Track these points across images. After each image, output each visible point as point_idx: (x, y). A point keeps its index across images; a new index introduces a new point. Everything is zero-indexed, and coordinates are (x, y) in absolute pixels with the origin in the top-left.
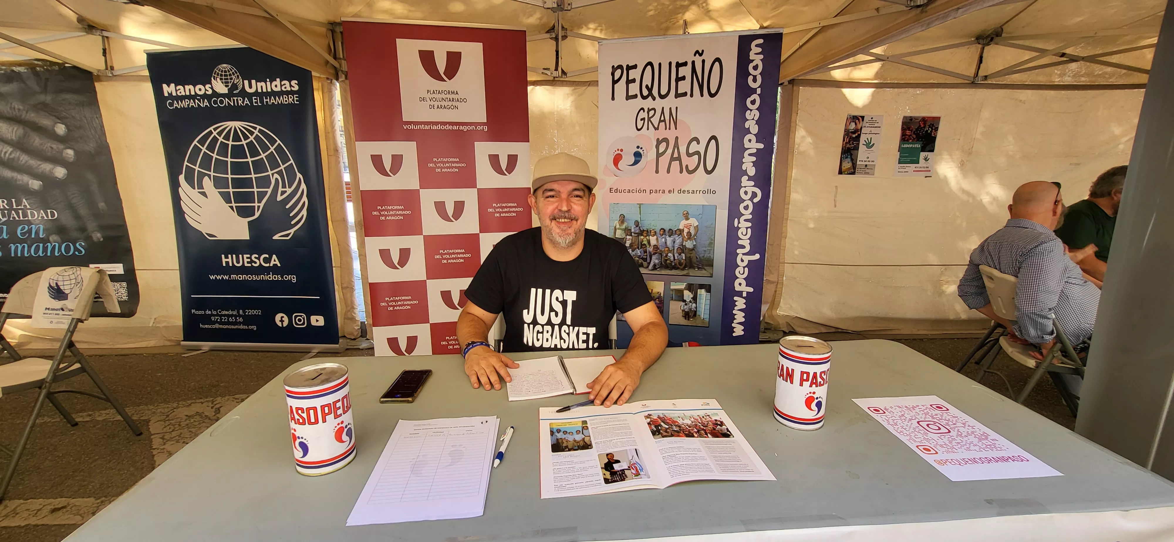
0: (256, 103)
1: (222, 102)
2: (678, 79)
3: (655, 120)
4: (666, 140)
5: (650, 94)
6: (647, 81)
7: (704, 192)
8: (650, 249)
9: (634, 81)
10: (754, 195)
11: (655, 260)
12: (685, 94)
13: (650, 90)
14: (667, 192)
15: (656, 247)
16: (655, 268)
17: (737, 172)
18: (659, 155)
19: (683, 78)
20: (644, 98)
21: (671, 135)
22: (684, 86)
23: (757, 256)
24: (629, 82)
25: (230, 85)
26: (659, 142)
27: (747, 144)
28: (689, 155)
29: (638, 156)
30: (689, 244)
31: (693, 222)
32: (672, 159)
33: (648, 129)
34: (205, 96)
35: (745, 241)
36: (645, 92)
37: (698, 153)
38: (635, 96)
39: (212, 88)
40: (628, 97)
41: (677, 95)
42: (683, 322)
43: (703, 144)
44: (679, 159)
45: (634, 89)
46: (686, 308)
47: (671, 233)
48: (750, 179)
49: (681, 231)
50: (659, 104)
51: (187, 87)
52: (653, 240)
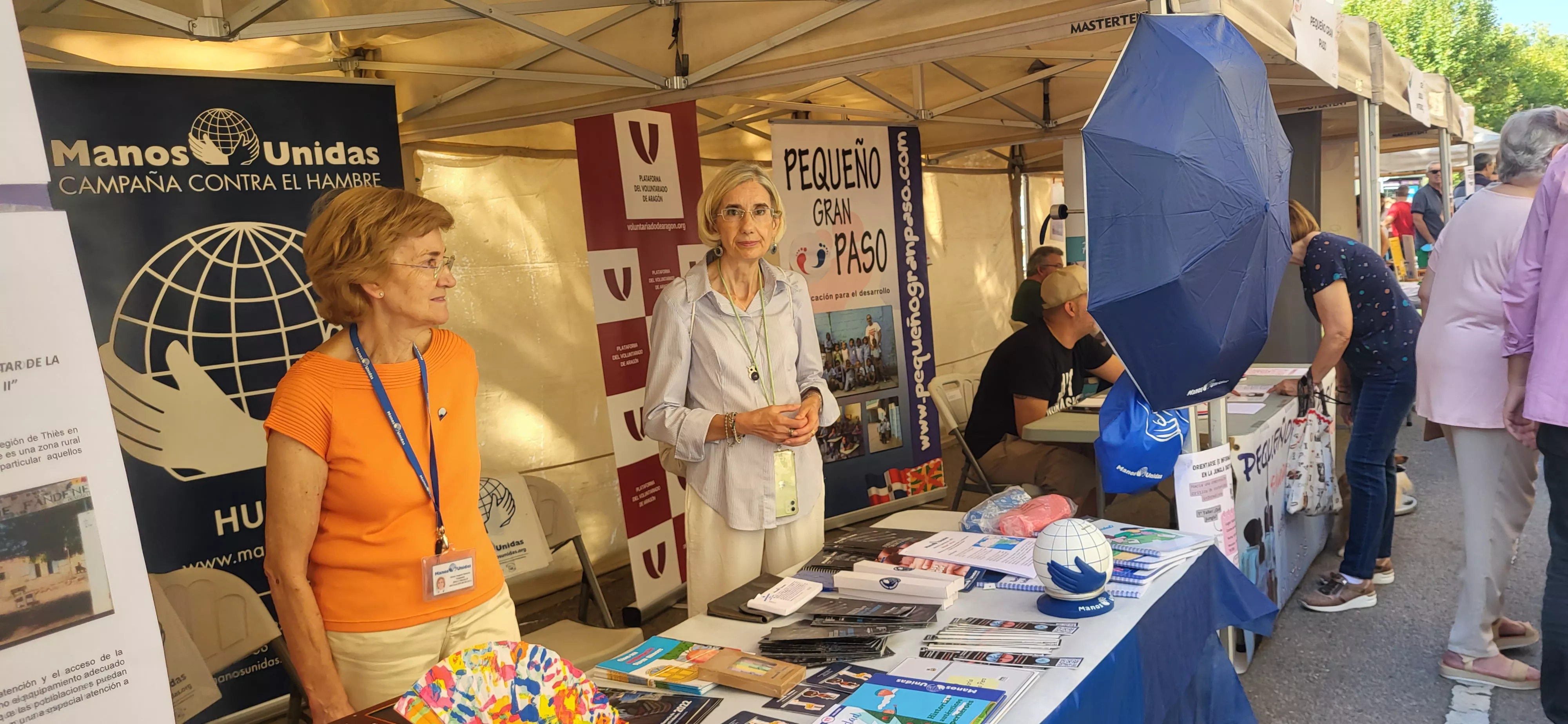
0: (288, 185)
1: (214, 183)
2: (847, 168)
3: (832, 213)
4: (842, 236)
5: (824, 184)
6: (819, 169)
7: (881, 292)
8: (843, 366)
9: (806, 168)
10: (919, 290)
11: (849, 378)
12: (853, 185)
13: (823, 179)
14: (850, 295)
15: (848, 362)
16: (850, 389)
17: (903, 268)
18: (839, 253)
19: (850, 167)
20: (819, 188)
21: (846, 229)
22: (851, 176)
23: (928, 356)
24: (804, 169)
25: (233, 149)
26: (837, 238)
27: (907, 238)
28: (865, 251)
29: (821, 255)
30: (875, 353)
31: (876, 326)
32: (851, 257)
33: (827, 223)
34: (168, 170)
35: (917, 343)
36: (820, 182)
37: (870, 249)
38: (809, 186)
39: (189, 153)
40: (805, 187)
41: (848, 186)
42: (882, 447)
43: (874, 236)
44: (856, 256)
45: (808, 178)
46: (882, 429)
47: (859, 342)
48: (914, 274)
49: (867, 339)
50: (832, 194)
51: (124, 151)
52: (844, 353)
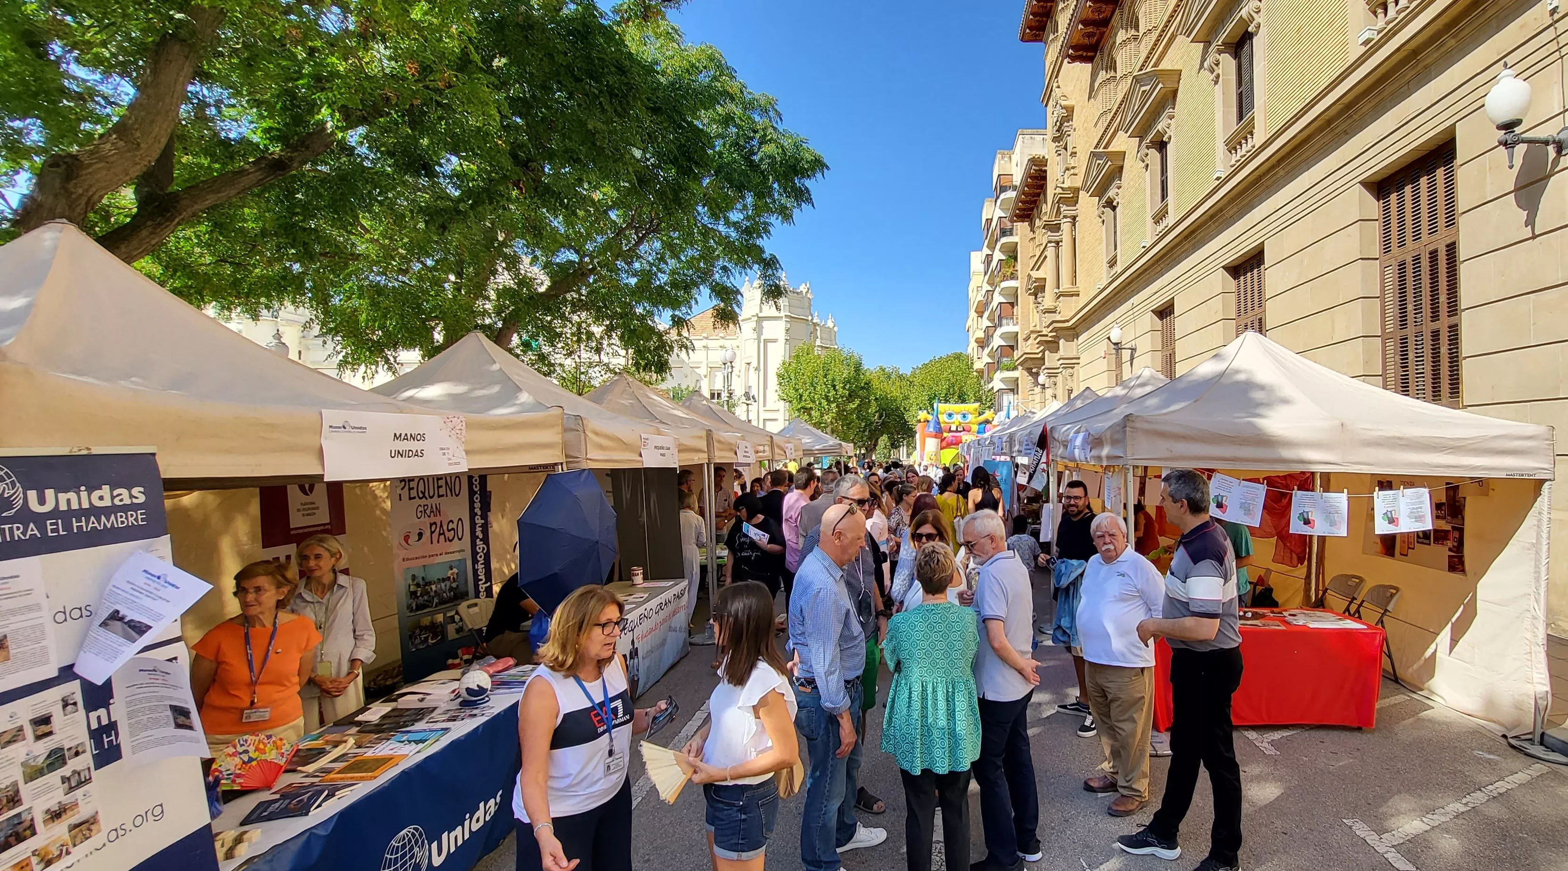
2: (439, 487)
3: (428, 512)
4: (435, 523)
5: (424, 496)
6: (421, 488)
7: (459, 552)
8: (433, 594)
9: (413, 488)
10: (484, 548)
12: (443, 496)
13: (423, 493)
14: (438, 555)
15: (435, 592)
17: (474, 538)
18: (432, 533)
19: (441, 487)
20: (421, 498)
21: (437, 520)
22: (442, 491)
26: (431, 525)
27: (476, 522)
28: (449, 531)
29: (420, 535)
30: (454, 585)
31: (455, 570)
32: (440, 534)
33: (425, 517)
36: (421, 495)
37: (453, 529)
38: (414, 498)
40: (412, 498)
41: (439, 496)
42: (457, 637)
43: (455, 522)
44: (443, 534)
45: (414, 493)
46: (457, 626)
48: (481, 540)
49: (449, 578)
50: (429, 502)
52: (433, 587)
